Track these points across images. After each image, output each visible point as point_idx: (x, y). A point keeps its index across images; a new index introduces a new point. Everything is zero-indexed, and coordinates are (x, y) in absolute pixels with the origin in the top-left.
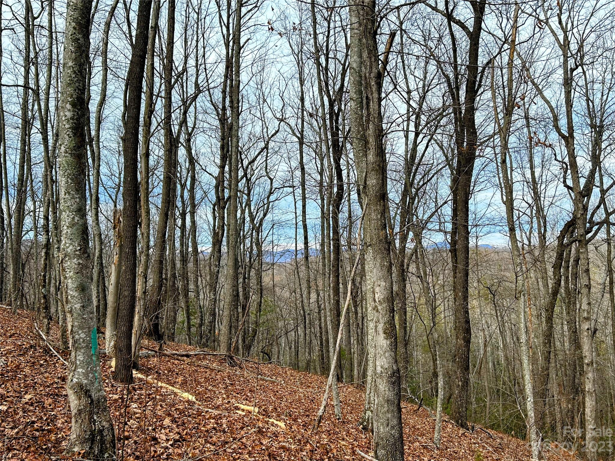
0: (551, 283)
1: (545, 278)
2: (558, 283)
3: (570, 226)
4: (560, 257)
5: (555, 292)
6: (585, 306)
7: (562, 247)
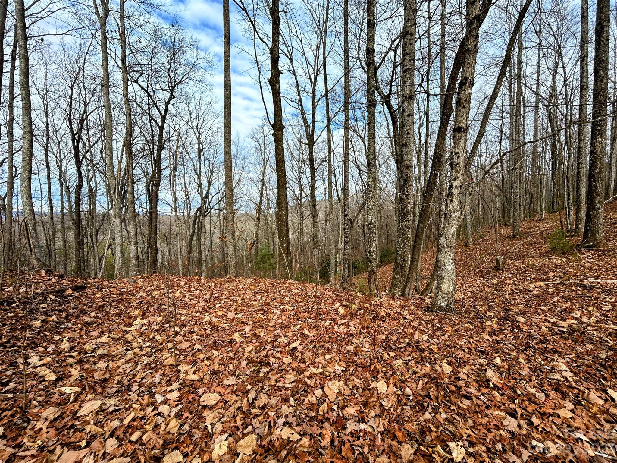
0: (191, 231)
1: (189, 230)
2: (194, 231)
3: (199, 209)
4: (195, 221)
5: (193, 235)
6: (203, 240)
7: (196, 217)
